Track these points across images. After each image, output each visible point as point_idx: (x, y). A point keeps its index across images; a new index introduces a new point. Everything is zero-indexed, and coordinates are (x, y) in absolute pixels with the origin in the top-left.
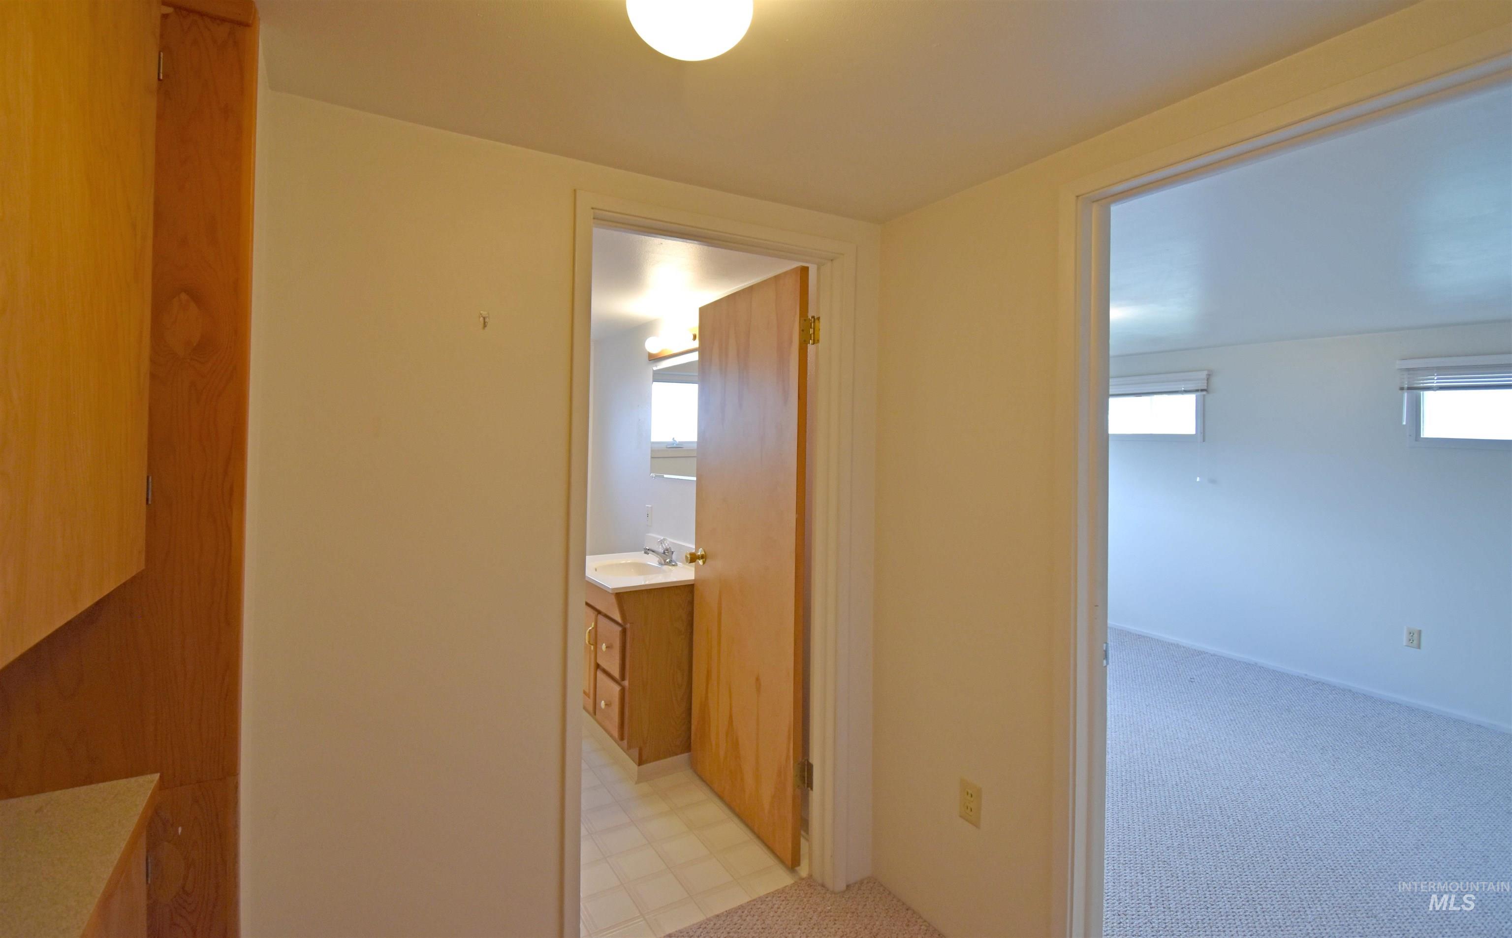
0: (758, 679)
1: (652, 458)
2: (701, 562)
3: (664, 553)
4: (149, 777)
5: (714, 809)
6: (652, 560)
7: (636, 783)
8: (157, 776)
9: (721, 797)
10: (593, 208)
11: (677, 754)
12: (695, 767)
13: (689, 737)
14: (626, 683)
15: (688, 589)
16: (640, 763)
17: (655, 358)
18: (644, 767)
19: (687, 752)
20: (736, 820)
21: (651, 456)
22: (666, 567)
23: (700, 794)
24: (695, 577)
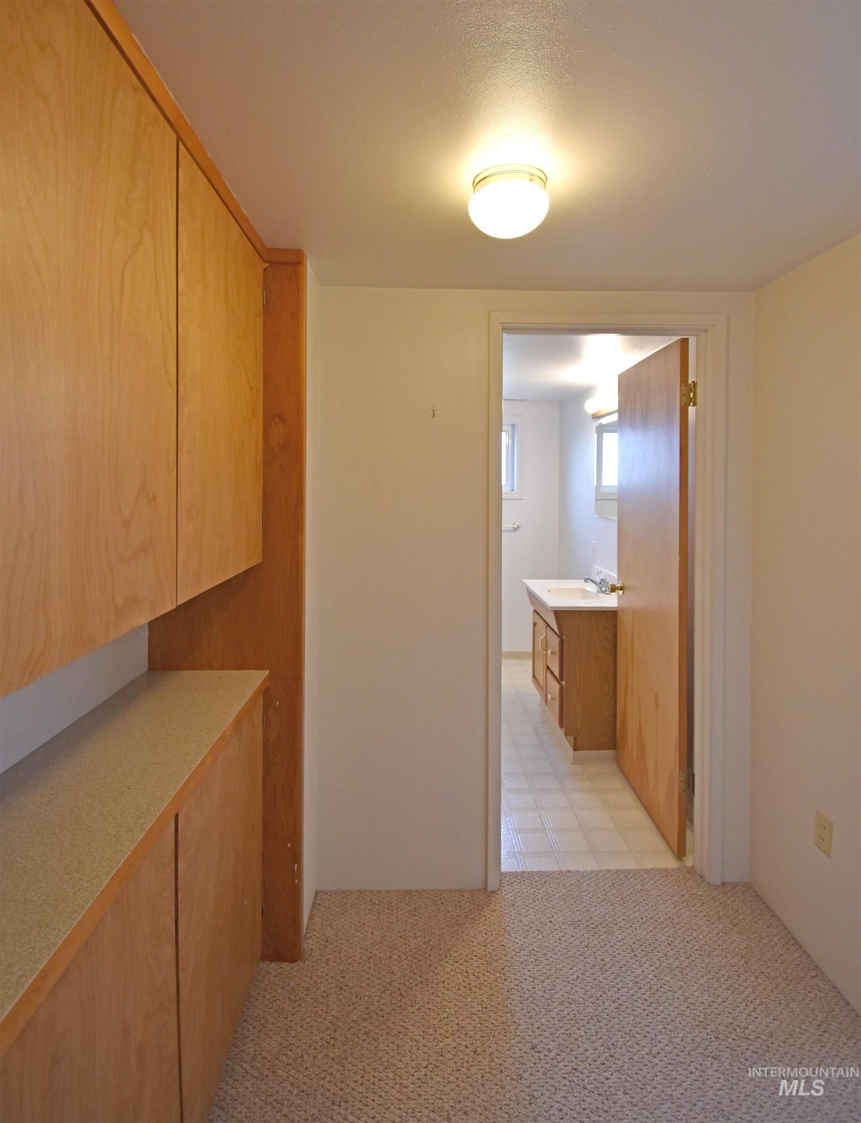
0: (656, 696)
1: (596, 500)
2: (621, 592)
3: (601, 583)
4: (264, 671)
5: (627, 798)
6: (591, 588)
7: (572, 764)
8: (268, 672)
9: (634, 790)
10: (501, 323)
11: (605, 750)
12: (618, 761)
13: (615, 738)
14: (564, 683)
15: (612, 615)
16: (575, 749)
17: (596, 417)
18: (577, 752)
19: (612, 749)
20: (643, 809)
21: (596, 497)
22: (601, 595)
23: (619, 783)
24: (618, 605)
